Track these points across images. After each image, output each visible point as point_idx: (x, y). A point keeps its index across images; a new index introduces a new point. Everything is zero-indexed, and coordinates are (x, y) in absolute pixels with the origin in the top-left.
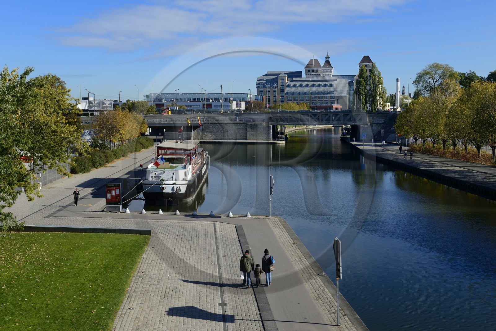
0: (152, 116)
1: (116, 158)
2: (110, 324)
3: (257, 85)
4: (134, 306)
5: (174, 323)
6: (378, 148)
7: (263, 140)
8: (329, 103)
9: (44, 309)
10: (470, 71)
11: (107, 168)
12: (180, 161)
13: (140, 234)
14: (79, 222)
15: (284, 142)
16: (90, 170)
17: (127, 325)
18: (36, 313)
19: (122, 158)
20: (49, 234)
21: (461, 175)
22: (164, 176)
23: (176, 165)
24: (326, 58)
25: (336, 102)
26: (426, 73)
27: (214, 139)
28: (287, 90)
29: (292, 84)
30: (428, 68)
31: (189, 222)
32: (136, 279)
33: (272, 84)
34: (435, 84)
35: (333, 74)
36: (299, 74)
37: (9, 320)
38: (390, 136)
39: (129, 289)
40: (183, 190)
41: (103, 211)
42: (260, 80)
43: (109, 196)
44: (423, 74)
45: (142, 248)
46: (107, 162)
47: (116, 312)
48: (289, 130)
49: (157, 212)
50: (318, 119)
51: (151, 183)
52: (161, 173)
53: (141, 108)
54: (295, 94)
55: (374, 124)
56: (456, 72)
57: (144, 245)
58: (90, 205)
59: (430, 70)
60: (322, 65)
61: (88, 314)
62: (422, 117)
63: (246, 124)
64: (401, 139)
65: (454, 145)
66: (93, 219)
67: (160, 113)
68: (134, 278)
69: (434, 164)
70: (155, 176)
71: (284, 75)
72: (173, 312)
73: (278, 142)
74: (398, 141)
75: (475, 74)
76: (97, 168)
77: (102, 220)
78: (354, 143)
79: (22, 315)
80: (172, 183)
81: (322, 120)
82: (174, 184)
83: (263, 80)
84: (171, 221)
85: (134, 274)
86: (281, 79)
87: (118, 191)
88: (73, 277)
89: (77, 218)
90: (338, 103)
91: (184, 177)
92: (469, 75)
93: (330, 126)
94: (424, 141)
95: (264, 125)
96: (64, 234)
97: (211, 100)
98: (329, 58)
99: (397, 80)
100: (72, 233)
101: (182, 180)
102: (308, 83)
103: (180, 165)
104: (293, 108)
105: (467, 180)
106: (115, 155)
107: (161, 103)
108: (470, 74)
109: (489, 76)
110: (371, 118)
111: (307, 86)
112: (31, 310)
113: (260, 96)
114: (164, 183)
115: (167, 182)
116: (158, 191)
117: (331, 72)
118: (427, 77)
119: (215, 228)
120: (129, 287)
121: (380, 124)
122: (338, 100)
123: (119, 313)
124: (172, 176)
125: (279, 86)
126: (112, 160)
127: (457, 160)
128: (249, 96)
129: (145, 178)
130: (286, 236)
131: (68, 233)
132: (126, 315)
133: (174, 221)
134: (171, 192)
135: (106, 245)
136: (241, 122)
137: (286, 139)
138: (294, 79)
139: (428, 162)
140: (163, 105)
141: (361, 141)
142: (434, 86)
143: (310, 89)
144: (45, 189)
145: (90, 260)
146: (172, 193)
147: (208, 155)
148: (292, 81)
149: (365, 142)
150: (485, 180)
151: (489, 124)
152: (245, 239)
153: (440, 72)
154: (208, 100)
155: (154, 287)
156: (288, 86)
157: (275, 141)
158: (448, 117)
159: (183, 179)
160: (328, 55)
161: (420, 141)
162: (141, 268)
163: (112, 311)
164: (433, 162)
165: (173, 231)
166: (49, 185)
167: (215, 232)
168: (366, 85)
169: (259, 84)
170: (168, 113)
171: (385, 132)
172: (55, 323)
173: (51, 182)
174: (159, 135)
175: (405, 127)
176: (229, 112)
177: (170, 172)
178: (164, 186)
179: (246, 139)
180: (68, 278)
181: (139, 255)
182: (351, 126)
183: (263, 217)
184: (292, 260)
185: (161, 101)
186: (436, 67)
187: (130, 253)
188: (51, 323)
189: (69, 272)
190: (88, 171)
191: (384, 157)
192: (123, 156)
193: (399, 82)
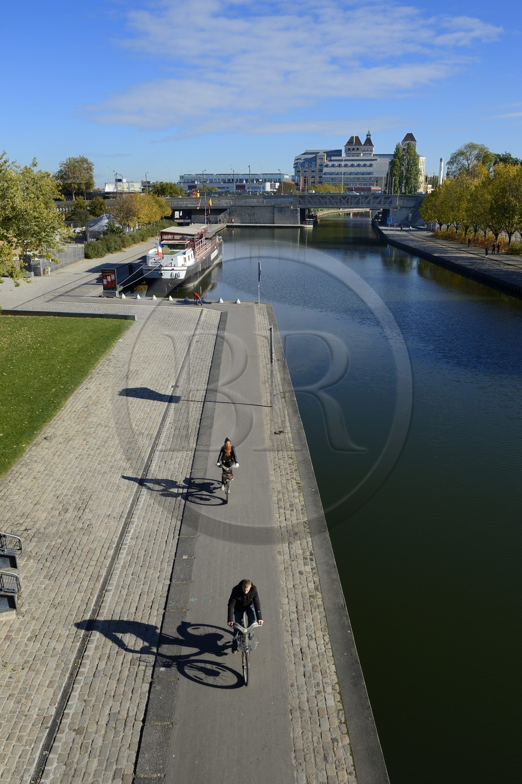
0: (181, 199)
1: (135, 243)
2: (63, 402)
3: (294, 164)
4: (92, 387)
5: (122, 403)
6: (404, 233)
7: (290, 224)
8: (368, 184)
9: (10, 387)
10: (506, 152)
11: (122, 253)
12: (183, 247)
13: (126, 319)
14: (75, 306)
15: (312, 226)
16: (105, 255)
17: (78, 403)
20: (41, 318)
21: (470, 262)
22: (163, 262)
23: (178, 250)
24: (367, 135)
25: (375, 183)
26: (461, 153)
27: (241, 223)
28: (325, 170)
29: (330, 164)
30: (463, 148)
31: (179, 308)
32: (104, 362)
33: (310, 164)
34: (469, 165)
35: (374, 153)
36: (338, 153)
38: (419, 220)
39: (94, 371)
40: (182, 276)
41: (100, 296)
42: (297, 159)
43: (105, 282)
44: (458, 155)
45: (121, 332)
46: (124, 247)
47: (73, 392)
48: (322, 213)
49: (151, 298)
51: (150, 269)
52: (160, 259)
53: (169, 190)
54: (334, 175)
55: (404, 207)
56: (491, 153)
57: (125, 330)
58: (91, 290)
59: (465, 151)
60: (363, 144)
61: (46, 392)
62: (445, 201)
63: (274, 207)
64: (427, 224)
65: (476, 231)
66: (89, 304)
67: (189, 196)
68: (103, 361)
70: (154, 261)
71: (323, 154)
72: (125, 393)
73: (305, 226)
74: (424, 226)
75: (510, 155)
76: (112, 253)
77: (97, 305)
78: (381, 228)
80: (171, 268)
81: (351, 203)
82: (173, 270)
83: (301, 159)
84: (163, 307)
85: (104, 357)
86: (320, 159)
87: (113, 277)
88: (47, 359)
89: (74, 303)
90: (377, 185)
91: (183, 263)
92: (504, 157)
93: (368, 210)
94: (448, 227)
95: (292, 208)
96: (55, 318)
97: (244, 182)
98: (370, 135)
99: (441, 160)
100: (63, 318)
101: (181, 266)
103: (182, 250)
104: (328, 189)
106: (133, 239)
107: (194, 184)
108: (505, 155)
110: (402, 201)
111: (340, 166)
113: (297, 177)
114: (162, 269)
115: (165, 268)
116: (157, 277)
117: (372, 151)
118: (462, 158)
119: (201, 314)
120: (94, 369)
121: (410, 207)
122: (377, 182)
123: (76, 392)
124: (171, 261)
125: (318, 166)
126: (129, 245)
127: (475, 246)
128: (285, 176)
129: (145, 264)
130: (266, 322)
131: (58, 317)
132: (81, 395)
133: (165, 307)
134: (170, 278)
135: (89, 329)
136: (269, 205)
137: (315, 224)
138: (333, 158)
139: (446, 249)
140: (195, 187)
141: (386, 225)
142: (468, 167)
143: (343, 170)
144: (55, 274)
145: (69, 343)
147: (221, 240)
148: (331, 160)
149: (391, 226)
151: (506, 210)
152: (225, 325)
153: (475, 152)
154: (241, 181)
155: (118, 369)
156: (327, 166)
157: (302, 225)
158: (469, 201)
159: (183, 265)
160: (369, 132)
161: (444, 227)
162: (113, 351)
163: (70, 390)
164: (450, 249)
165: (159, 316)
166: (61, 270)
167: (200, 317)
168: (401, 165)
169: (297, 163)
170: (197, 195)
171: (412, 216)
172: (15, 399)
173: (62, 267)
174: (186, 219)
175: (429, 211)
177: (169, 257)
178: (162, 272)
179: (274, 223)
180: (41, 360)
181: (116, 339)
182: (383, 210)
183: (252, 304)
184: (259, 346)
185: (194, 182)
186: (472, 147)
187: (108, 338)
188: (11, 399)
189: (45, 355)
190: (102, 256)
191: (404, 243)
192: (142, 241)
193: (443, 163)
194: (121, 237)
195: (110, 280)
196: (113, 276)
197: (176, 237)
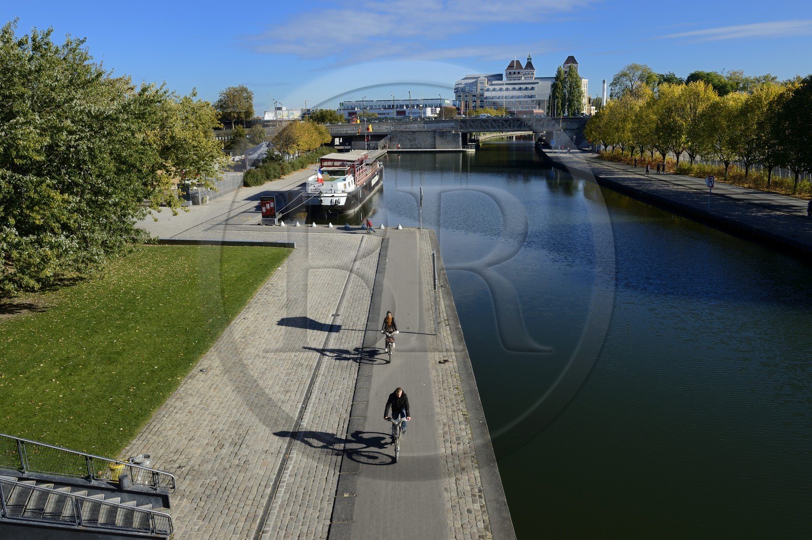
0: (341, 125)
1: (294, 170)
2: (220, 333)
3: (455, 89)
4: (250, 317)
5: (281, 333)
7: (452, 148)
8: (530, 108)
9: (166, 318)
10: (669, 72)
11: (282, 180)
12: (343, 173)
13: (285, 247)
14: (233, 235)
15: (474, 150)
16: (264, 183)
17: (236, 334)
18: (158, 322)
19: (301, 169)
21: (638, 183)
22: (322, 188)
23: (338, 177)
24: (528, 59)
25: (537, 106)
26: (624, 75)
28: (486, 94)
29: (491, 88)
30: (625, 70)
31: (339, 234)
33: (471, 89)
34: (632, 86)
35: (535, 77)
36: (499, 77)
37: (132, 327)
39: (252, 300)
40: (342, 202)
41: (259, 224)
42: (458, 84)
43: (264, 210)
44: (621, 76)
45: (280, 260)
46: (284, 174)
48: (485, 137)
49: (311, 225)
50: (510, 126)
51: (310, 195)
52: (320, 186)
53: (329, 117)
54: (494, 99)
55: (568, 129)
56: (654, 74)
57: (284, 258)
58: (250, 218)
59: (628, 72)
60: (524, 67)
61: (203, 323)
62: (609, 122)
63: (435, 132)
64: (592, 146)
65: (642, 151)
66: (247, 232)
67: (349, 122)
68: (261, 290)
69: (618, 171)
70: (314, 188)
71: (484, 78)
72: (283, 322)
73: (467, 150)
74: (589, 148)
75: (674, 75)
76: (271, 181)
78: (544, 150)
79: (145, 323)
80: (331, 195)
81: (513, 127)
82: (333, 196)
83: (461, 84)
84: (322, 234)
85: (262, 286)
86: (481, 83)
88: (204, 289)
89: (233, 231)
90: (539, 108)
91: (343, 189)
92: (668, 77)
93: (530, 133)
94: (613, 148)
95: (453, 132)
97: (405, 107)
98: (531, 59)
99: (604, 82)
101: (341, 192)
102: (502, 87)
103: (342, 177)
104: (489, 113)
105: (640, 188)
106: (293, 167)
107: (354, 111)
108: (669, 75)
109: (688, 78)
110: (565, 123)
111: (501, 90)
112: (154, 318)
113: (458, 102)
114: (322, 196)
115: (325, 195)
116: (318, 204)
117: (533, 74)
118: (625, 79)
119: (362, 241)
120: (252, 298)
121: (574, 130)
122: (539, 105)
124: (331, 188)
125: (479, 90)
126: (289, 172)
128: (446, 101)
129: (304, 191)
130: (429, 248)
132: (238, 325)
133: (325, 234)
134: (330, 204)
135: (247, 258)
136: (430, 130)
137: (477, 148)
138: (494, 82)
139: (612, 170)
140: (355, 113)
142: (632, 88)
143: (504, 93)
144: (213, 203)
145: (226, 272)
146: (331, 206)
147: (382, 166)
148: (492, 85)
150: (660, 188)
151: (672, 129)
152: (386, 251)
153: (638, 73)
154: (402, 106)
155: (277, 298)
156: (488, 90)
157: (464, 150)
158: (634, 122)
159: (343, 191)
160: (529, 56)
161: (610, 148)
162: (272, 280)
165: (319, 244)
166: (219, 199)
167: (360, 244)
168: (563, 88)
169: (457, 88)
170: (357, 122)
171: (577, 138)
172: (170, 330)
173: (221, 195)
174: (346, 145)
175: (593, 133)
176: (419, 120)
177: (329, 184)
178: (322, 199)
179: (435, 148)
180: (198, 289)
182: (546, 132)
183: (414, 229)
184: (423, 272)
185: (354, 109)
186: (634, 68)
187: (266, 266)
188: (167, 331)
189: (202, 284)
190: (261, 184)
192: (302, 168)
193: (605, 84)
194: (280, 165)
195: (269, 208)
196: (273, 203)
197: (336, 163)
